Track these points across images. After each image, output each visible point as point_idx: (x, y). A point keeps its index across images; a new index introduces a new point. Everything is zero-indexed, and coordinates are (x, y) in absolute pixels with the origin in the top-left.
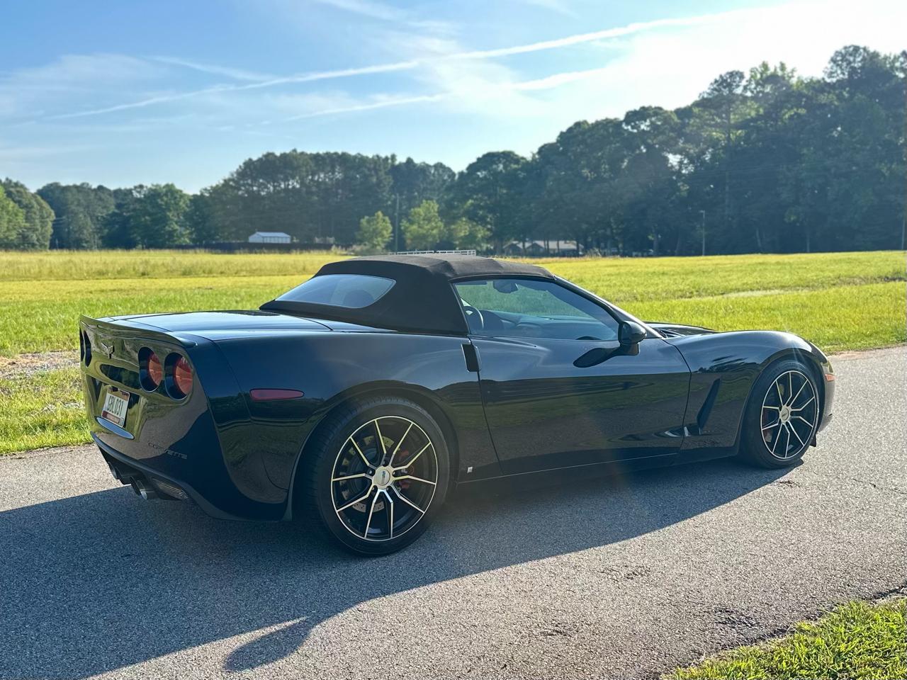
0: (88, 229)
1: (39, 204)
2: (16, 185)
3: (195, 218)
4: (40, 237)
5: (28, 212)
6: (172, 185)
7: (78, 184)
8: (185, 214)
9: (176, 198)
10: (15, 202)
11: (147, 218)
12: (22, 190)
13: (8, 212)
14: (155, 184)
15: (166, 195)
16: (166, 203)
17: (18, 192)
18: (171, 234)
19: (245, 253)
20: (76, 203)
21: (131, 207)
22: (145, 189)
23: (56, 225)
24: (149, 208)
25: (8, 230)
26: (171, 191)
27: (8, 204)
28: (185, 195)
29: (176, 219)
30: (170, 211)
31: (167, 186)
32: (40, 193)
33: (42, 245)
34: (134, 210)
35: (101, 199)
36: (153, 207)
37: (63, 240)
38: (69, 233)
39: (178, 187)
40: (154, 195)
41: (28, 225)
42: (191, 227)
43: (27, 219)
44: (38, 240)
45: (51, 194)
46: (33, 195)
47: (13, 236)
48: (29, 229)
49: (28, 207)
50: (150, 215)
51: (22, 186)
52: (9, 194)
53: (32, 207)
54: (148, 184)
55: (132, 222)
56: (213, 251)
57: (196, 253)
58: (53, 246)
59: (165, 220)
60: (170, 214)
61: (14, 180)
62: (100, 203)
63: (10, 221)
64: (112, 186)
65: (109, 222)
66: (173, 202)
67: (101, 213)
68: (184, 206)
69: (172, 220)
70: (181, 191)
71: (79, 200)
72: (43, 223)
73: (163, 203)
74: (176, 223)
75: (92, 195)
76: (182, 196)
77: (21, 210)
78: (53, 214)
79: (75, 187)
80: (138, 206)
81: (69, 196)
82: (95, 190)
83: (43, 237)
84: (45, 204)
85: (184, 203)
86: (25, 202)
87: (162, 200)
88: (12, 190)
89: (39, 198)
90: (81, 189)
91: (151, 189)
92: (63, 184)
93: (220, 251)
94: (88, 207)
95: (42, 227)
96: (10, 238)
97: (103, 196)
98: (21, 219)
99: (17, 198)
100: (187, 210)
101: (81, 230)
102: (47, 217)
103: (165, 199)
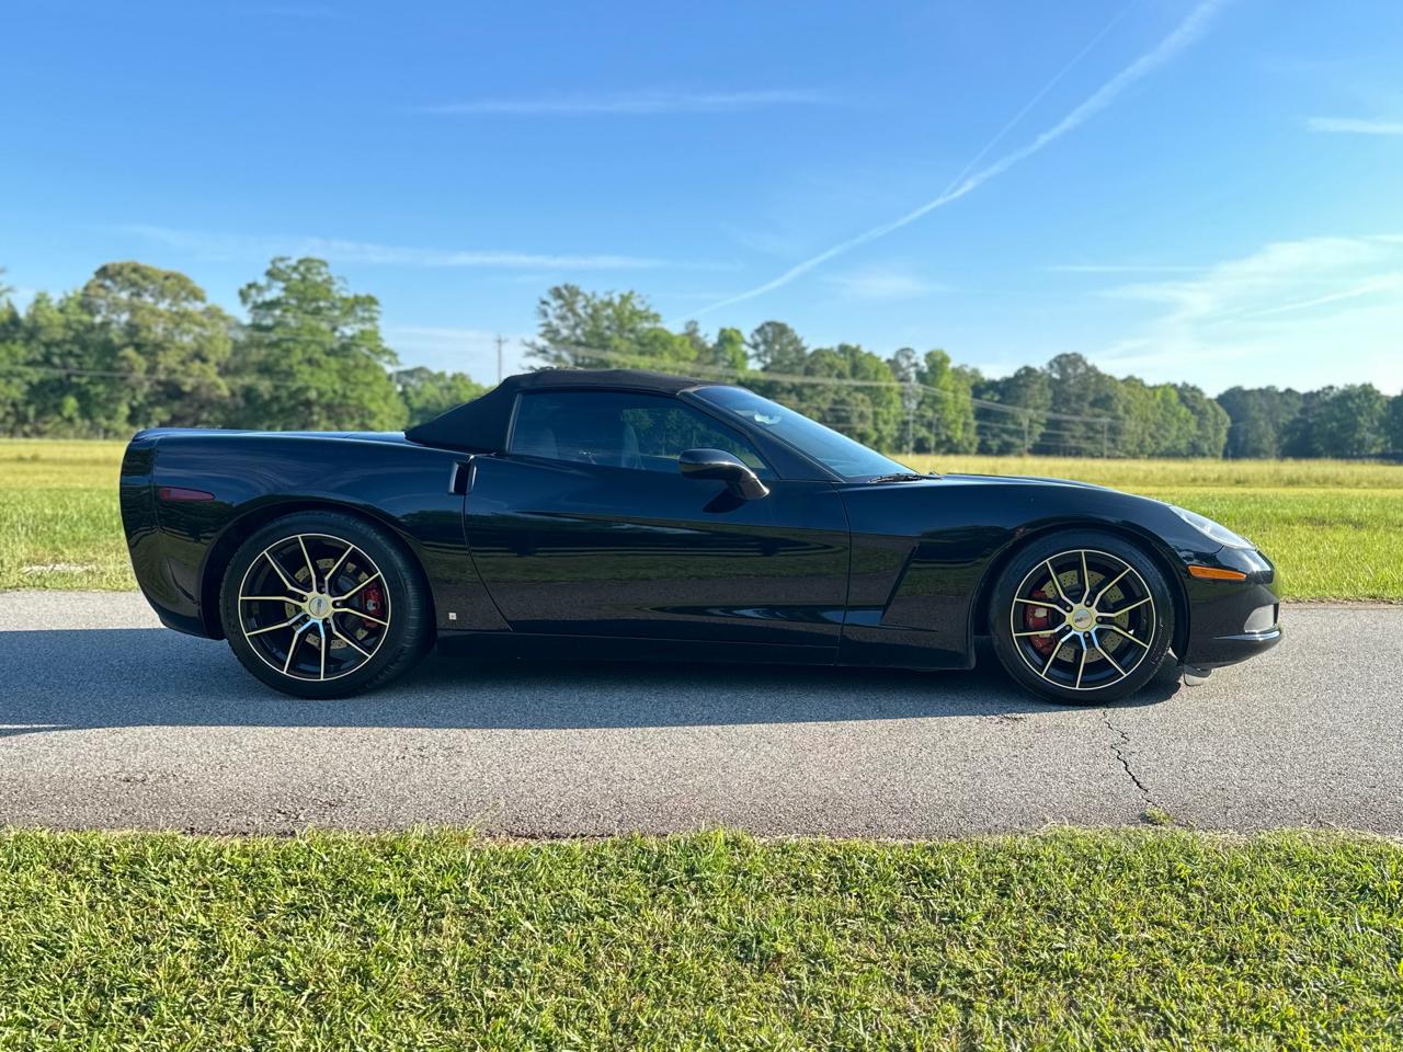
0: (1270, 437)
1: (1214, 409)
2: (1194, 389)
3: (1392, 423)
4: (1213, 447)
5: (1201, 419)
6: (1370, 385)
7: (1264, 386)
8: (1381, 419)
9: (1371, 400)
10: (1187, 406)
11: (1335, 424)
12: (1197, 394)
13: (1179, 419)
14: (1349, 383)
15: (1359, 396)
16: (1358, 407)
17: (1193, 397)
18: (1361, 443)
20: (1257, 408)
21: (1317, 411)
22: (1335, 390)
23: (1232, 434)
24: (1337, 412)
25: (1178, 437)
26: (1367, 392)
27: (1180, 411)
28: (1382, 396)
29: (1367, 425)
30: (1362, 415)
31: (1364, 386)
32: (1222, 399)
33: (1214, 456)
34: (1320, 415)
35: (1287, 403)
36: (1342, 411)
37: (1237, 449)
38: (1246, 442)
39: (1376, 387)
40: (1347, 396)
41: (1199, 433)
42: (1387, 434)
43: (1200, 426)
44: (1210, 450)
45: (1234, 400)
46: (1210, 400)
47: (1183, 445)
48: (1200, 438)
49: (1202, 414)
50: (1338, 420)
51: (1199, 391)
52: (1183, 399)
53: (1207, 413)
54: (1340, 384)
55: (1315, 428)
56: (1385, 461)
57: (1364, 464)
58: (1226, 456)
59: (1354, 427)
60: (1360, 419)
61: (1191, 384)
62: (1286, 408)
63: (1180, 429)
64: (1302, 389)
65: (1289, 430)
66: (1366, 404)
67: (1285, 418)
68: (1380, 409)
69: (1363, 426)
70: (1378, 392)
71: (1260, 405)
72: (1217, 431)
73: (1354, 406)
74: (1368, 429)
75: (1277, 399)
76: (1378, 396)
77: (1193, 417)
78: (1228, 420)
79: (1260, 390)
80: (1323, 410)
81: (1251, 400)
82: (1281, 394)
83: (1216, 447)
84: (1221, 411)
85: (1381, 405)
86: (1199, 407)
87: (1353, 402)
88: (1187, 394)
89: (1215, 403)
90: (1267, 393)
91: (1344, 391)
92: (1247, 387)
93: (1393, 462)
94: (1270, 413)
95: (1215, 435)
96: (1179, 447)
97: (1289, 400)
98: (1192, 427)
99: (1191, 404)
100: (1384, 414)
101: (1260, 438)
102: (1223, 424)
103: (1357, 401)
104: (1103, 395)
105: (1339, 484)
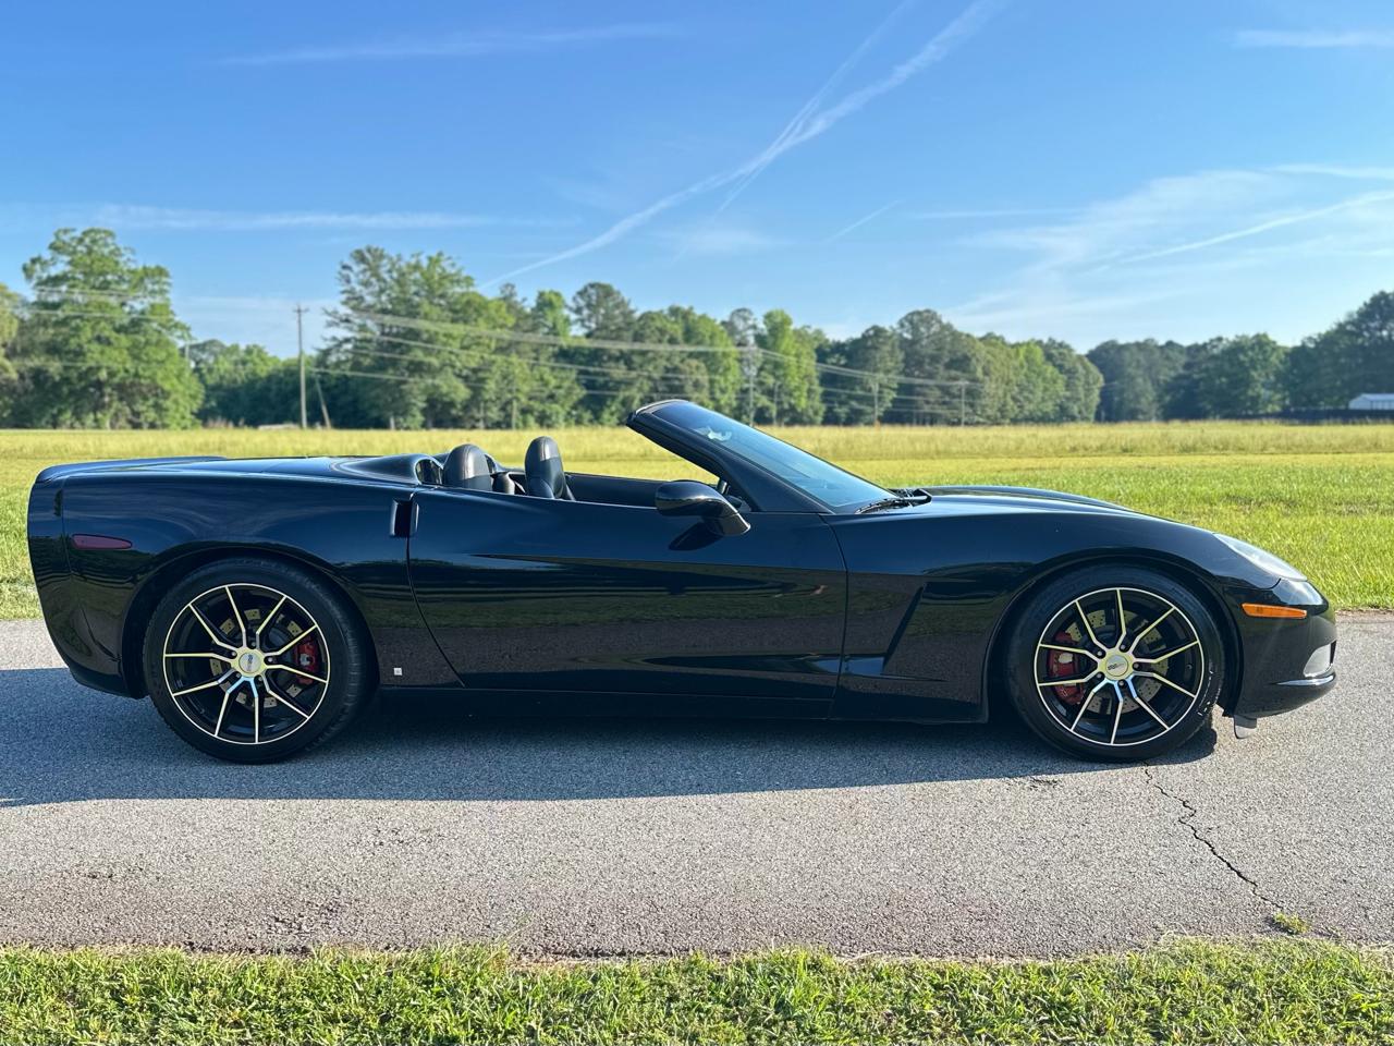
0: (1148, 396)
1: (1085, 367)
2: (1061, 345)
3: (1291, 377)
4: (1083, 409)
5: (1069, 378)
6: (1265, 336)
7: (1141, 339)
8: (1278, 374)
9: (1265, 352)
10: (1054, 365)
11: (1224, 380)
12: (1065, 351)
13: (1044, 379)
14: (1240, 334)
15: (1252, 348)
16: (1252, 360)
17: (1060, 354)
18: (1255, 400)
19: (1335, 423)
20: (1134, 364)
21: (1204, 366)
22: (1224, 342)
23: (1104, 394)
24: (1227, 366)
25: (1043, 400)
26: (1261, 343)
27: (1046, 370)
28: (1279, 347)
29: (1262, 380)
30: (1255, 369)
31: (1257, 336)
32: (1094, 356)
33: (1085, 419)
34: (1207, 370)
35: (1168, 358)
36: (1232, 365)
37: (1112, 410)
38: (1121, 403)
39: (1272, 337)
40: (1238, 348)
41: (1068, 394)
42: (1284, 390)
43: (1068, 386)
44: (1080, 412)
45: (1107, 357)
46: (1080, 357)
47: (1049, 407)
48: (1068, 399)
49: (1070, 373)
50: (1227, 376)
51: (1067, 347)
52: (1049, 357)
53: (1076, 372)
54: (1230, 336)
55: (1202, 386)
56: (1287, 422)
57: (1262, 424)
58: (1098, 419)
59: (1247, 383)
60: (1254, 374)
61: (1059, 340)
62: (1167, 363)
63: (1046, 390)
64: (1186, 341)
65: (1170, 388)
66: (1260, 357)
67: (1166, 375)
68: (1277, 362)
69: (1258, 381)
70: (1274, 343)
71: (1138, 361)
72: (1088, 391)
73: (1246, 359)
74: (1263, 385)
75: (1157, 354)
76: (1275, 349)
77: (1061, 376)
78: (1102, 379)
79: (1138, 345)
80: (1211, 365)
81: (1127, 355)
82: (1162, 348)
83: (1087, 409)
84: (1093, 369)
85: (1277, 357)
86: (1067, 365)
87: (1246, 355)
88: (1054, 351)
89: (1086, 360)
90: (1141, 347)
91: (1235, 343)
92: (1122, 341)
93: (1297, 422)
94: (1150, 368)
95: (1086, 396)
96: (1045, 410)
97: (1171, 354)
98: (1060, 387)
99: (1058, 362)
100: (1281, 367)
101: (1137, 397)
102: (1094, 383)
103: (1250, 353)
104: (959, 354)
105: (1242, 450)
